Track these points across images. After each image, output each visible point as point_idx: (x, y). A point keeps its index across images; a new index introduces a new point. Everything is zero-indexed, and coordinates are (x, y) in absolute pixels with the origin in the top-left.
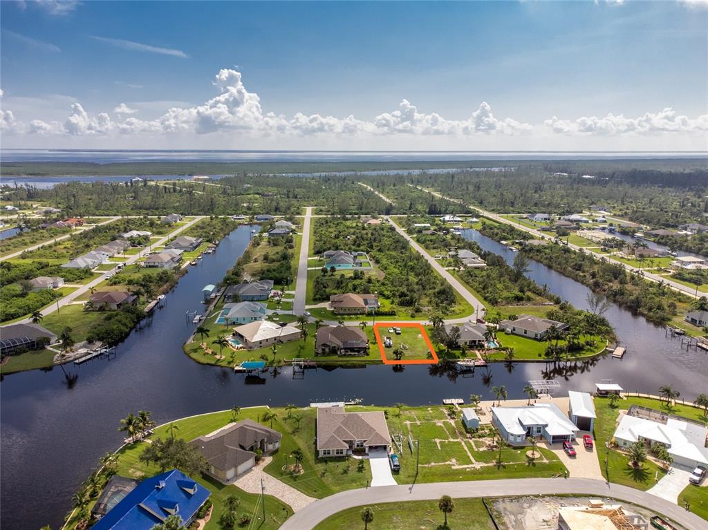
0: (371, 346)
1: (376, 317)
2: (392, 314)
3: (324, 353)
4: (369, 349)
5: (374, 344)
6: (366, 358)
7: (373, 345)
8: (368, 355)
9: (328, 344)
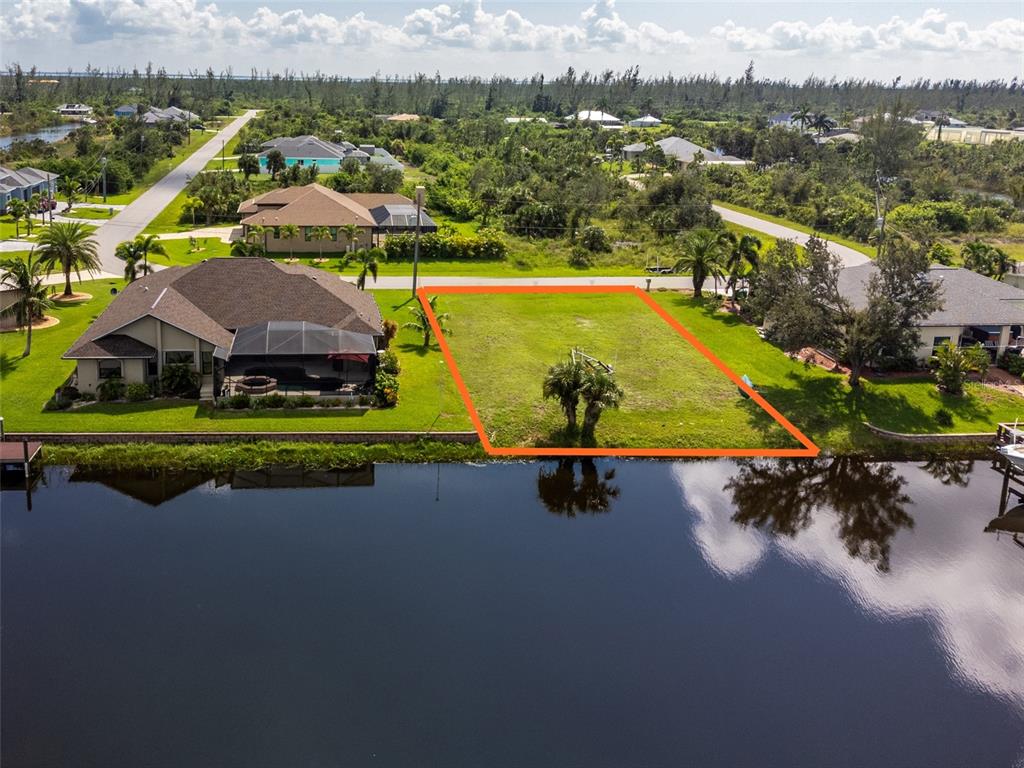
0: (406, 361)
1: (421, 266)
2: (488, 253)
3: (112, 395)
4: (393, 370)
5: (422, 350)
6: (374, 420)
7: (413, 356)
8: (386, 402)
9: (142, 335)
